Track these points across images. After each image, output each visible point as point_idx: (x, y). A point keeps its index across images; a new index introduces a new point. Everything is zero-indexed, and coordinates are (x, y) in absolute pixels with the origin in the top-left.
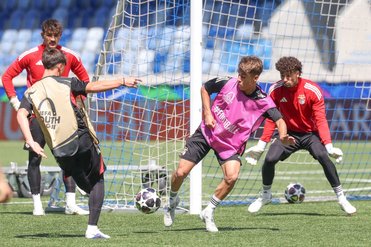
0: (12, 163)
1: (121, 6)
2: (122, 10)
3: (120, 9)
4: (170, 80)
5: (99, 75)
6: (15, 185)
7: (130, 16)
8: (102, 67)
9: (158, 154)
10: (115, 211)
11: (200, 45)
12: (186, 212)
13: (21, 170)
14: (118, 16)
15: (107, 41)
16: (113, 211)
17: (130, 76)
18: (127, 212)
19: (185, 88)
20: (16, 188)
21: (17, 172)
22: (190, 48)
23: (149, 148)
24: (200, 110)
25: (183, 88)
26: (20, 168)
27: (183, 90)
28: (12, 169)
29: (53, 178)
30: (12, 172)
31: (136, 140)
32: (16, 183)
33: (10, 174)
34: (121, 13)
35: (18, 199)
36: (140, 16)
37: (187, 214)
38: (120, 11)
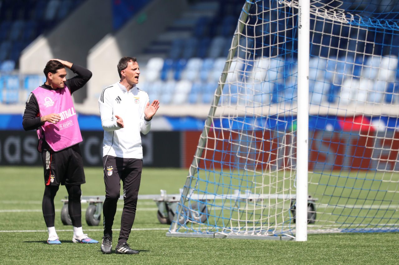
0: (162, 191)
1: (236, 41)
2: (237, 44)
3: (235, 44)
4: (283, 111)
5: (217, 105)
6: (164, 212)
7: (245, 49)
8: (219, 97)
9: (270, 182)
10: (228, 237)
11: (306, 78)
12: (292, 239)
13: (169, 198)
14: (234, 50)
15: (224, 73)
16: (227, 237)
17: (246, 106)
18: (239, 238)
19: (293, 120)
20: (166, 215)
21: (166, 200)
22: (297, 83)
23: (263, 176)
24: (306, 141)
25: (291, 120)
26: (170, 196)
27: (291, 122)
28: (161, 197)
29: (204, 206)
30: (161, 199)
31: (255, 170)
32: (165, 210)
33: (160, 202)
34: (236, 47)
35: (166, 225)
36: (255, 49)
37: (292, 241)
38: (235, 45)
